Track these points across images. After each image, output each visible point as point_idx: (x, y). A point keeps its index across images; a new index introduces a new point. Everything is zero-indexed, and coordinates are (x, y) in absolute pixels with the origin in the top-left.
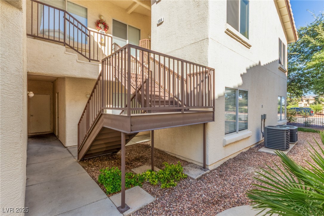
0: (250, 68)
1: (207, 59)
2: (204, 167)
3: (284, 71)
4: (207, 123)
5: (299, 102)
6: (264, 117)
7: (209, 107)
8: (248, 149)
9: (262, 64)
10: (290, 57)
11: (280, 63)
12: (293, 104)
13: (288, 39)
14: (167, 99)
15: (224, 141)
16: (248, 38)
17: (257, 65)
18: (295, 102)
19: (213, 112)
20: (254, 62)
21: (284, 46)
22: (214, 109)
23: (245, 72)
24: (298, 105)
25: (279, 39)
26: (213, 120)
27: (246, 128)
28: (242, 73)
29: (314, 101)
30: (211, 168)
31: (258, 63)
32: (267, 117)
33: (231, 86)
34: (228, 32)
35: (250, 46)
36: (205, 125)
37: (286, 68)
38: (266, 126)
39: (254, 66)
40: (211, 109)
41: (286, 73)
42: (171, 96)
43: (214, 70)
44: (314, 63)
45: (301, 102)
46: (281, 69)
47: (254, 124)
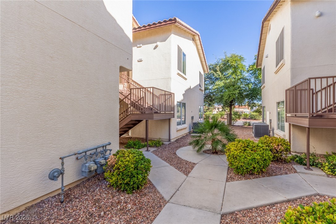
0: (187, 90)
1: (170, 88)
2: (169, 140)
3: (202, 91)
4: (171, 119)
5: (213, 110)
6: (192, 118)
7: (172, 111)
8: (186, 135)
9: (192, 88)
10: (205, 81)
11: (200, 86)
12: (210, 112)
13: (204, 71)
14: (146, 107)
15: (177, 128)
16: (185, 75)
17: (189, 88)
18: (211, 110)
19: (174, 113)
20: (188, 87)
21: (202, 75)
22: (174, 112)
23: (184, 93)
24: (212, 112)
25: (200, 72)
26: (174, 117)
27: (185, 123)
28: (183, 94)
29: (222, 109)
30: (172, 141)
31: (189, 87)
32: (194, 118)
33: (179, 101)
34: (178, 74)
35: (187, 79)
36: (169, 119)
37: (203, 89)
38: (194, 122)
39: (188, 89)
40: (173, 112)
41: (203, 92)
42: (149, 105)
43: (174, 94)
44: (216, 87)
45: (214, 110)
46: (200, 89)
47: (189, 121)
